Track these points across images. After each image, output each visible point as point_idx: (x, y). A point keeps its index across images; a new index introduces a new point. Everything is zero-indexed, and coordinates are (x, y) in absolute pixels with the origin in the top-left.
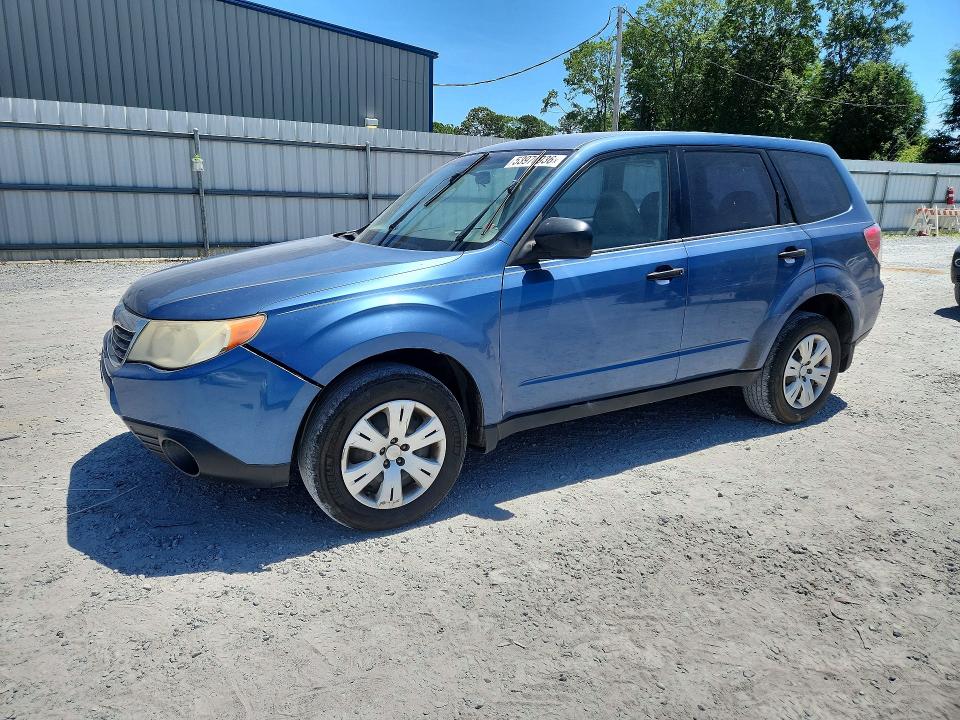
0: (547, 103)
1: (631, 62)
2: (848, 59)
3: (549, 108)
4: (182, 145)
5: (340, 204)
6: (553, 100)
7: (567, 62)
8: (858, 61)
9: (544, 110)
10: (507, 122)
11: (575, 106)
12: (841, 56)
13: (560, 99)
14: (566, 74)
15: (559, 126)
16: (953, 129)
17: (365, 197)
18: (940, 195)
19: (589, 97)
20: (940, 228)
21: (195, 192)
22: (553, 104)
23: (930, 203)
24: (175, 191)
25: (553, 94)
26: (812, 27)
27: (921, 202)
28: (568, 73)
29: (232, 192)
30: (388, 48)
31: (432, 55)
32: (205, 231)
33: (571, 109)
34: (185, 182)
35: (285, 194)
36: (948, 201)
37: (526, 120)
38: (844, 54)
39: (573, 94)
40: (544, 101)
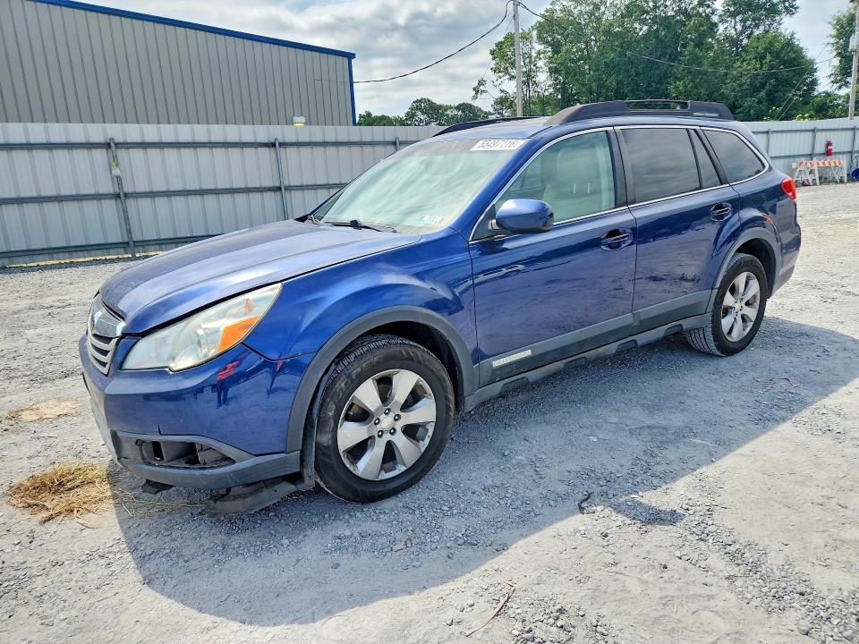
0: (476, 90)
1: (550, 49)
2: (742, 32)
3: (479, 95)
4: (100, 155)
5: (255, 197)
6: (482, 88)
7: (492, 53)
8: (752, 33)
9: (475, 98)
10: (446, 110)
11: (502, 91)
12: (736, 30)
13: (488, 87)
14: (493, 64)
15: (492, 110)
16: (840, 87)
17: (279, 189)
18: (820, 148)
19: (514, 83)
20: (820, 178)
21: (117, 196)
22: (483, 91)
23: (811, 156)
24: (98, 197)
25: (481, 82)
26: (708, 6)
27: (802, 156)
28: (494, 62)
29: (152, 195)
30: (308, 53)
31: (350, 56)
32: (129, 231)
33: (498, 95)
34: (107, 188)
35: (202, 192)
36: (828, 153)
37: (463, 107)
38: (739, 27)
39: (500, 81)
40: (474, 89)
